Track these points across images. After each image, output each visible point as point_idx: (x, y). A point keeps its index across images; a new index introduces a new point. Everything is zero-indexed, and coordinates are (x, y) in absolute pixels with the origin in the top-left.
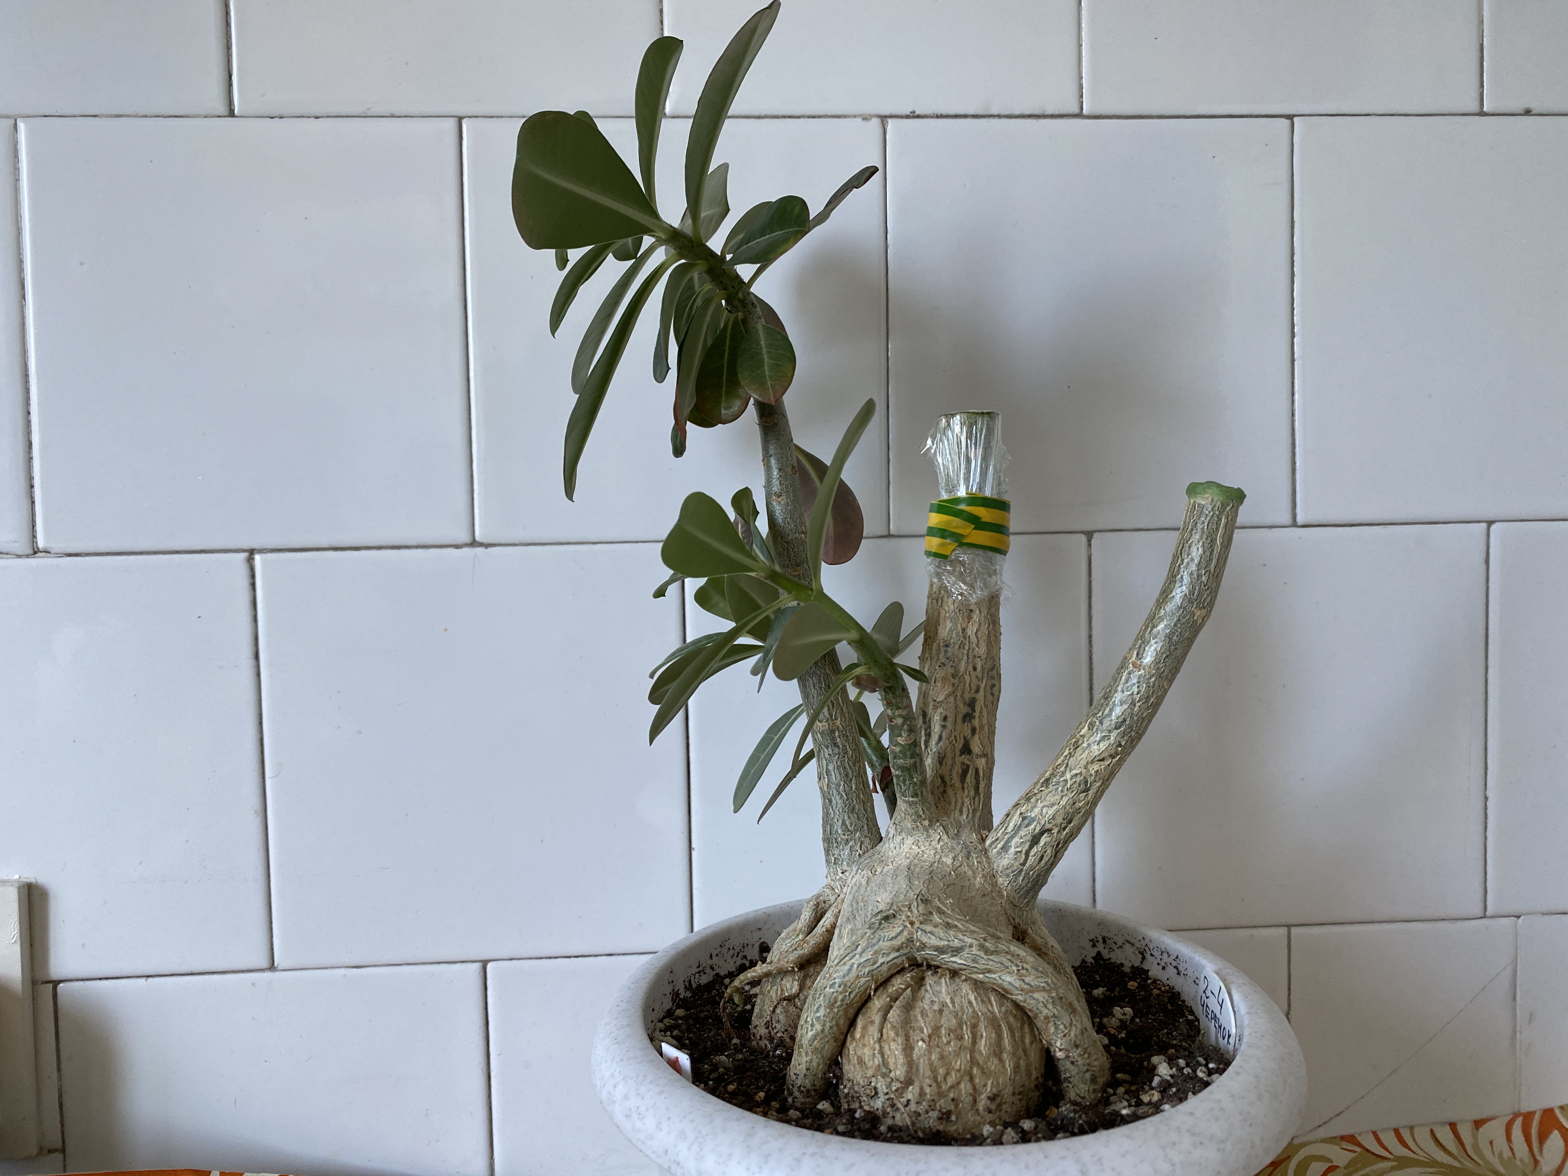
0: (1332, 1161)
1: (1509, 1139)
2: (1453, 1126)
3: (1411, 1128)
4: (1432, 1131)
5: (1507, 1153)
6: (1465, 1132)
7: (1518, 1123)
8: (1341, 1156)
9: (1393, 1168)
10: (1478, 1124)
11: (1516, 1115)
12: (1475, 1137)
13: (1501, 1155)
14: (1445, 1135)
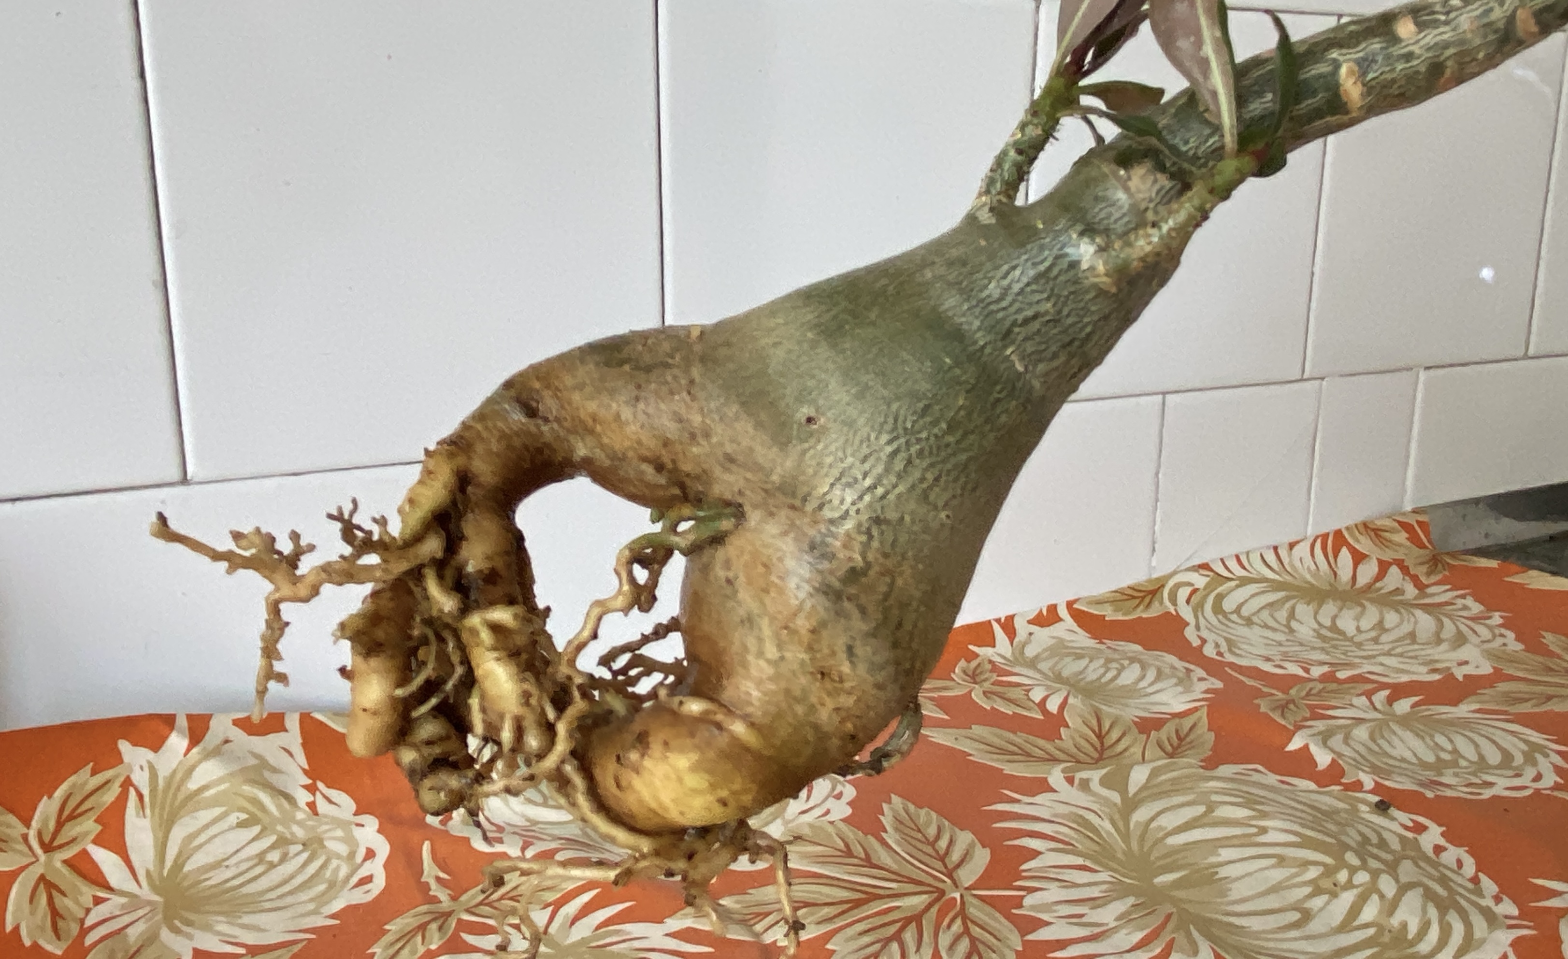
0: (1192, 585)
1: (1312, 555)
2: (1276, 548)
3: (1248, 553)
4: (1261, 555)
5: (1313, 567)
6: (1283, 553)
7: (1319, 542)
8: (1200, 580)
9: (1237, 586)
10: (1292, 546)
11: (1317, 537)
12: (1290, 555)
13: (1309, 568)
14: (1271, 558)
